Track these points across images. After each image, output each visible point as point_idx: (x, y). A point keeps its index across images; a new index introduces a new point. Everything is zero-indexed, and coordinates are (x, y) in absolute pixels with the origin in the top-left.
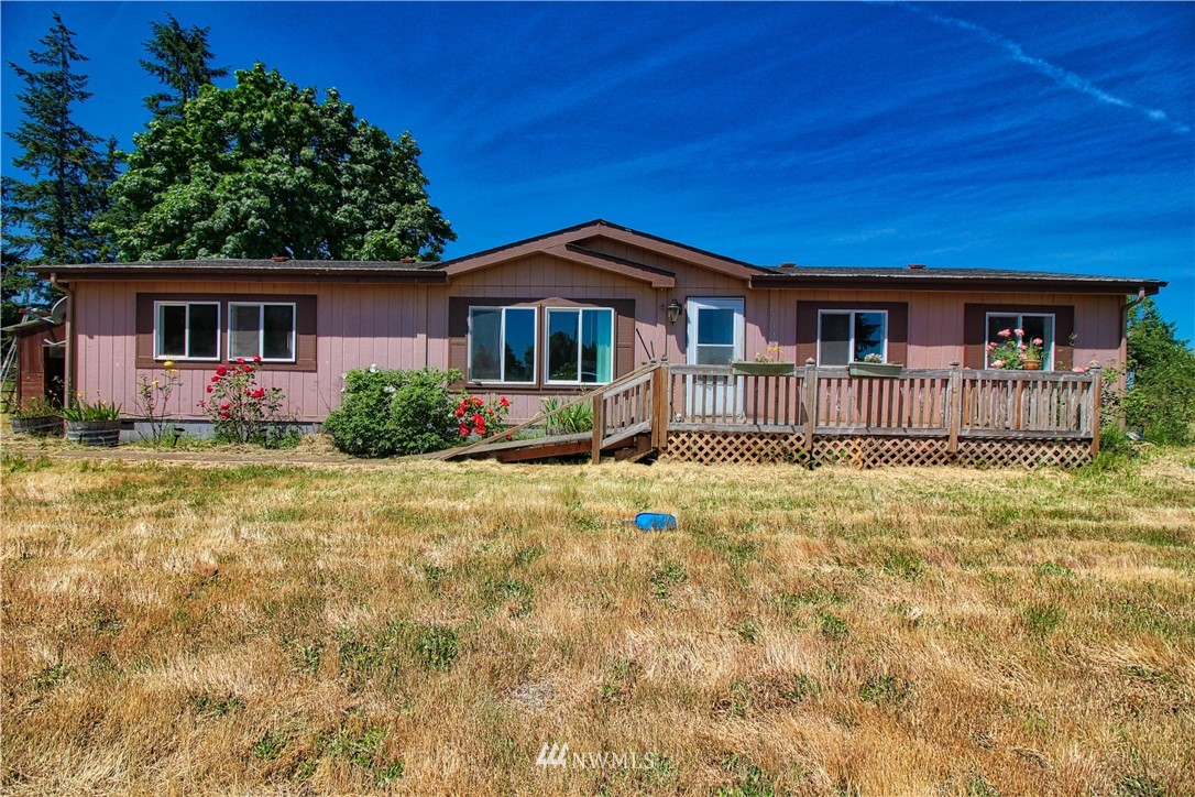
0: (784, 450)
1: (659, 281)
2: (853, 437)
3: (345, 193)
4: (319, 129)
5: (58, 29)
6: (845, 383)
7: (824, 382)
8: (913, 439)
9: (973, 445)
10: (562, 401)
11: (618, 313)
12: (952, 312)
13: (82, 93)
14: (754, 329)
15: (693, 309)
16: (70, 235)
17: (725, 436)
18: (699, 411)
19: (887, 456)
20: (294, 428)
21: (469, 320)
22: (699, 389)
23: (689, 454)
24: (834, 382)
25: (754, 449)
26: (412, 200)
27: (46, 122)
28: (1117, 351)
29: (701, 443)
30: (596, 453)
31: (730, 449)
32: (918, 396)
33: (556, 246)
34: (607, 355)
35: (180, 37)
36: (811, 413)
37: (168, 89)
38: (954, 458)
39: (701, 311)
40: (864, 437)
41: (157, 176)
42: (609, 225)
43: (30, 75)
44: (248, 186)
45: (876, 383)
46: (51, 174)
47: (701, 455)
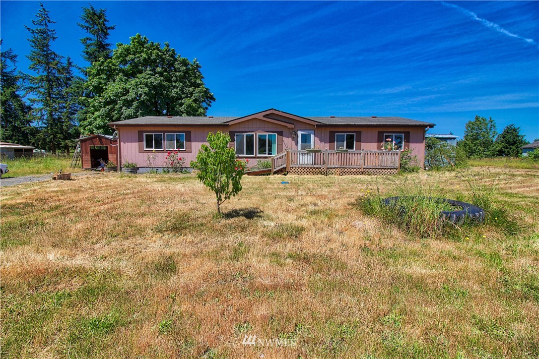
0: (320, 171)
1: (289, 126)
2: (337, 168)
3: (174, 84)
4: (163, 60)
5: (42, 10)
6: (335, 154)
7: (330, 154)
8: (352, 168)
9: (367, 170)
10: (263, 160)
11: (278, 135)
12: (375, 133)
13: (53, 37)
14: (317, 139)
15: (300, 133)
16: (53, 98)
17: (305, 168)
18: (301, 163)
19: (346, 173)
20: (185, 169)
21: (235, 137)
22: (301, 156)
23: (296, 173)
24: (332, 154)
25: (312, 171)
26: (198, 86)
27: (40, 50)
28: (422, 144)
29: (299, 170)
30: (272, 173)
31: (306, 171)
32: (354, 157)
33: (260, 116)
34: (275, 147)
35: (95, 14)
36: (327, 162)
37: (90, 35)
38: (363, 173)
39: (302, 134)
40: (340, 168)
41: (104, 79)
42: (275, 110)
43: (33, 30)
44: (140, 84)
45: (343, 154)
46: (43, 72)
47: (299, 173)
